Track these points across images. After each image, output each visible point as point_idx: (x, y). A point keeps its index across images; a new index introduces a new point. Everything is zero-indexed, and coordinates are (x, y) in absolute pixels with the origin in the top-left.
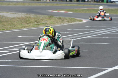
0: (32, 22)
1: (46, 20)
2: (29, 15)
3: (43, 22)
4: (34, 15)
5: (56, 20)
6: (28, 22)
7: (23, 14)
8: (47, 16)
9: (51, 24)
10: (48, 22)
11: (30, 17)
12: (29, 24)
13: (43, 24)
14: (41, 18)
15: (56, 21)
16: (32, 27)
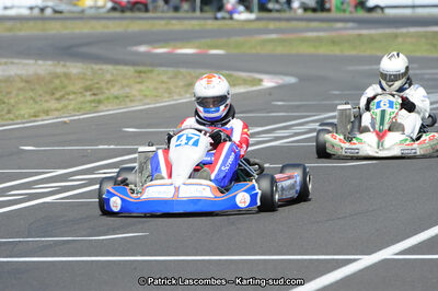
0: (74, 93)
1: (125, 82)
2: (64, 66)
3: (115, 91)
4: (80, 65)
5: (163, 82)
6: (58, 95)
7: (40, 62)
8: (129, 70)
9: (146, 96)
10: (135, 90)
11: (67, 75)
12: (64, 102)
13: (117, 98)
14: (108, 77)
15: (164, 85)
16: (74, 110)
